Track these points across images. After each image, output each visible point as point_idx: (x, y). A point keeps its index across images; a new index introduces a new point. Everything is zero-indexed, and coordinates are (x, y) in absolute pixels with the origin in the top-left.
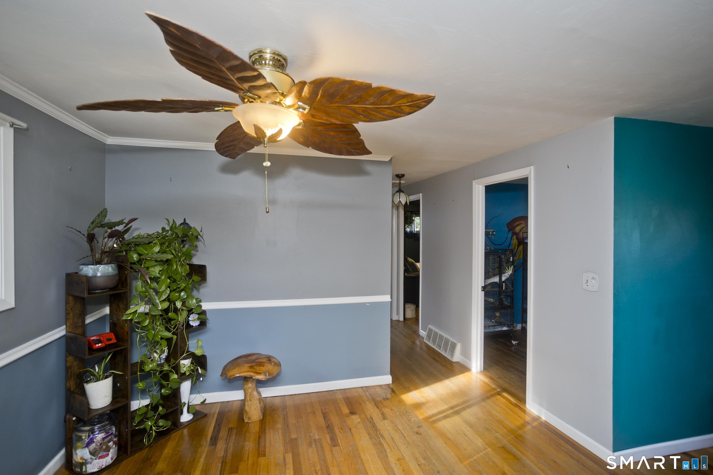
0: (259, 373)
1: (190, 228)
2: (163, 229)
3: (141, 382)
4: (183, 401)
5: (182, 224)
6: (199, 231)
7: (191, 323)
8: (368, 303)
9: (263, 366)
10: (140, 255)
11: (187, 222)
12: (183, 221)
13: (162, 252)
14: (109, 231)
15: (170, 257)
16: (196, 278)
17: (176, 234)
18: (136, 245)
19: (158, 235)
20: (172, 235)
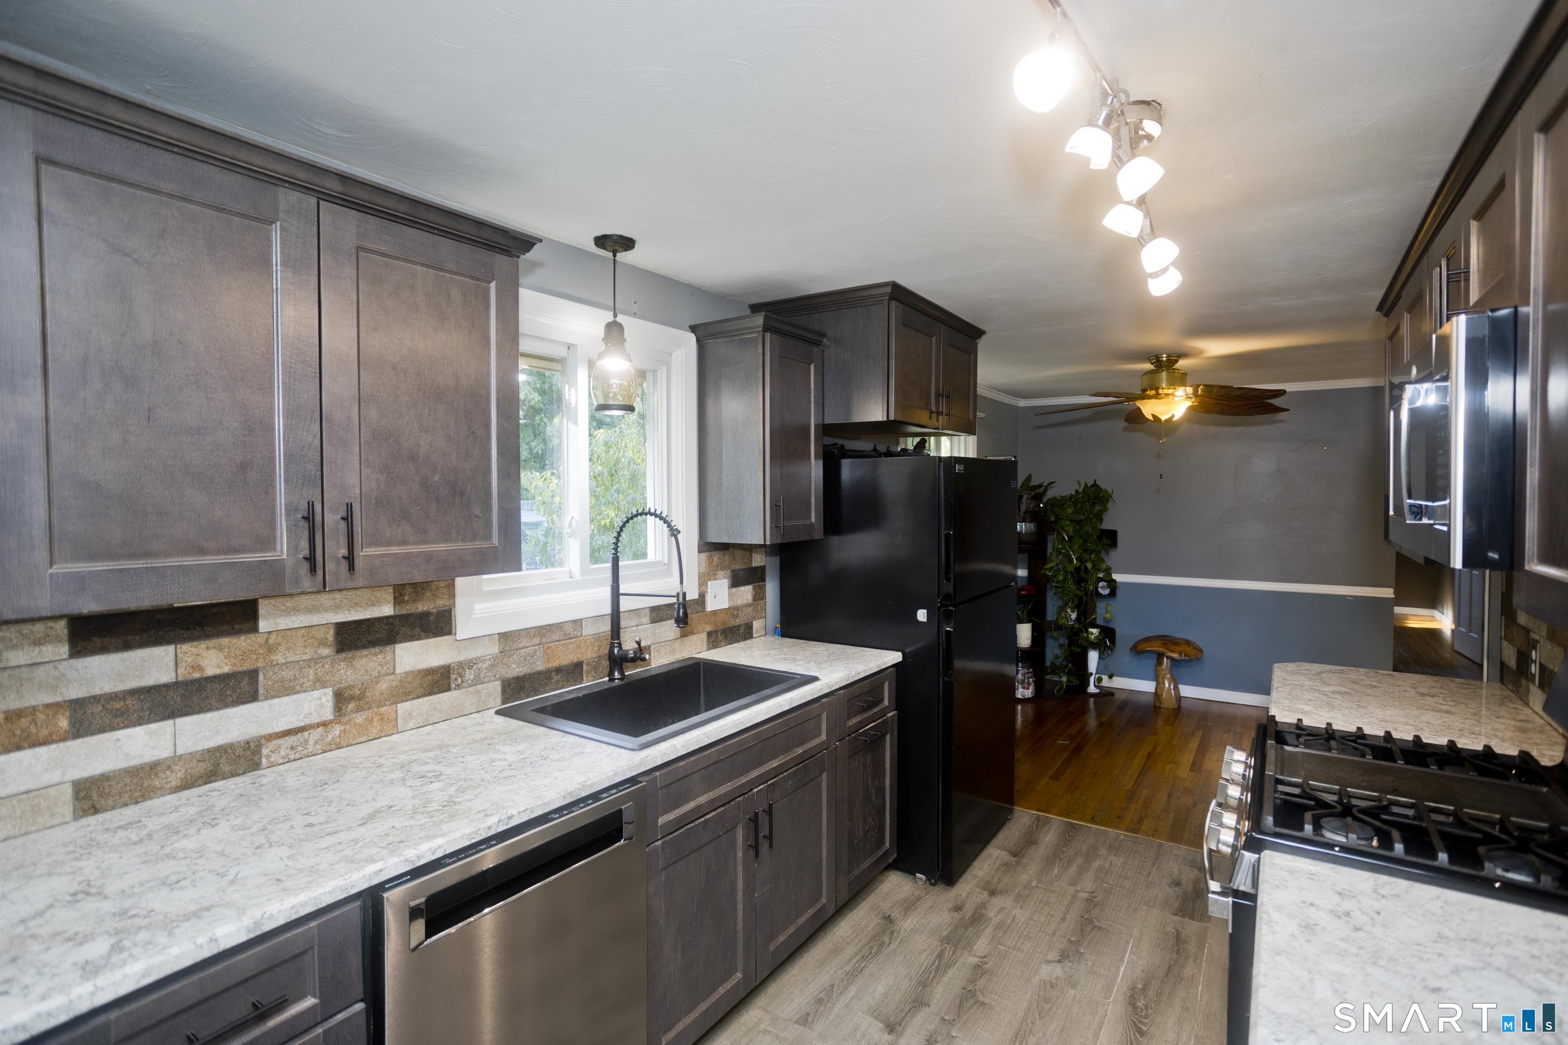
0: (1174, 652)
1: (1101, 489)
2: (1076, 491)
3: (1055, 630)
4: (1090, 671)
5: (1092, 485)
6: (1110, 492)
7: (1100, 591)
8: (1349, 596)
9: (1179, 646)
10: (1056, 515)
11: (1097, 483)
12: (1093, 483)
13: (1075, 513)
14: (1033, 493)
15: (1083, 517)
16: (1106, 541)
17: (1089, 496)
18: (1053, 506)
19: (1071, 497)
20: (1083, 497)
